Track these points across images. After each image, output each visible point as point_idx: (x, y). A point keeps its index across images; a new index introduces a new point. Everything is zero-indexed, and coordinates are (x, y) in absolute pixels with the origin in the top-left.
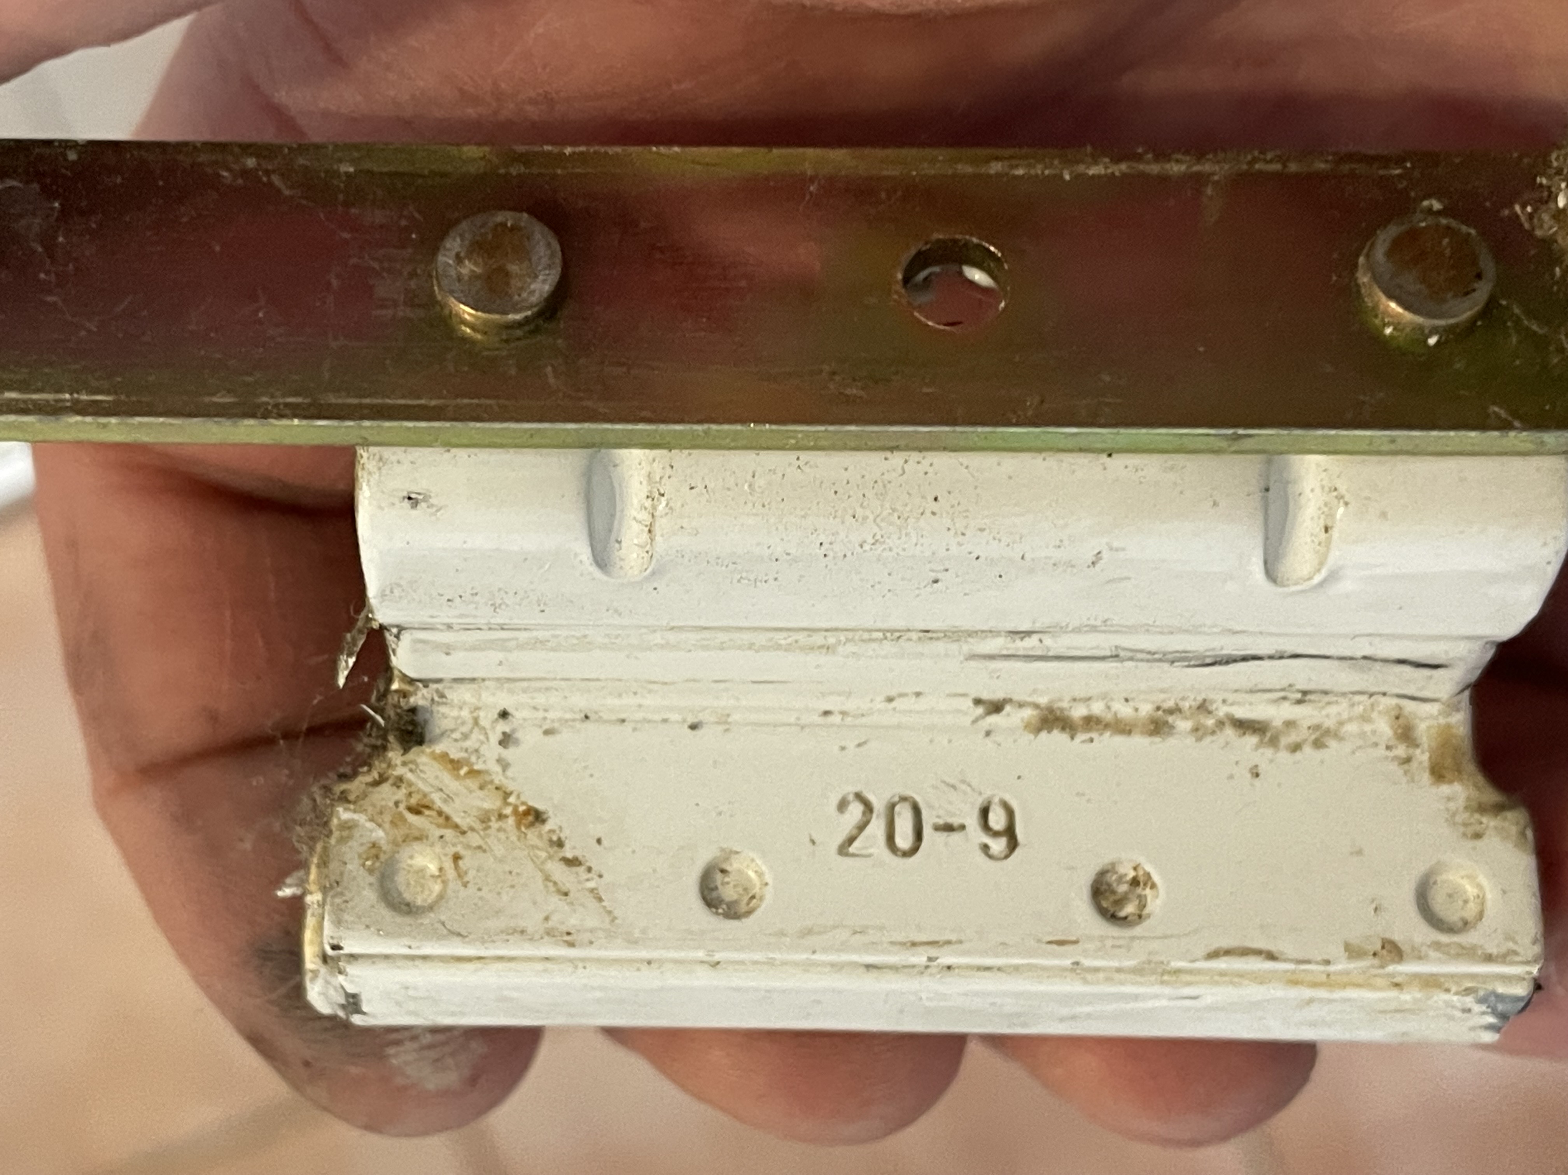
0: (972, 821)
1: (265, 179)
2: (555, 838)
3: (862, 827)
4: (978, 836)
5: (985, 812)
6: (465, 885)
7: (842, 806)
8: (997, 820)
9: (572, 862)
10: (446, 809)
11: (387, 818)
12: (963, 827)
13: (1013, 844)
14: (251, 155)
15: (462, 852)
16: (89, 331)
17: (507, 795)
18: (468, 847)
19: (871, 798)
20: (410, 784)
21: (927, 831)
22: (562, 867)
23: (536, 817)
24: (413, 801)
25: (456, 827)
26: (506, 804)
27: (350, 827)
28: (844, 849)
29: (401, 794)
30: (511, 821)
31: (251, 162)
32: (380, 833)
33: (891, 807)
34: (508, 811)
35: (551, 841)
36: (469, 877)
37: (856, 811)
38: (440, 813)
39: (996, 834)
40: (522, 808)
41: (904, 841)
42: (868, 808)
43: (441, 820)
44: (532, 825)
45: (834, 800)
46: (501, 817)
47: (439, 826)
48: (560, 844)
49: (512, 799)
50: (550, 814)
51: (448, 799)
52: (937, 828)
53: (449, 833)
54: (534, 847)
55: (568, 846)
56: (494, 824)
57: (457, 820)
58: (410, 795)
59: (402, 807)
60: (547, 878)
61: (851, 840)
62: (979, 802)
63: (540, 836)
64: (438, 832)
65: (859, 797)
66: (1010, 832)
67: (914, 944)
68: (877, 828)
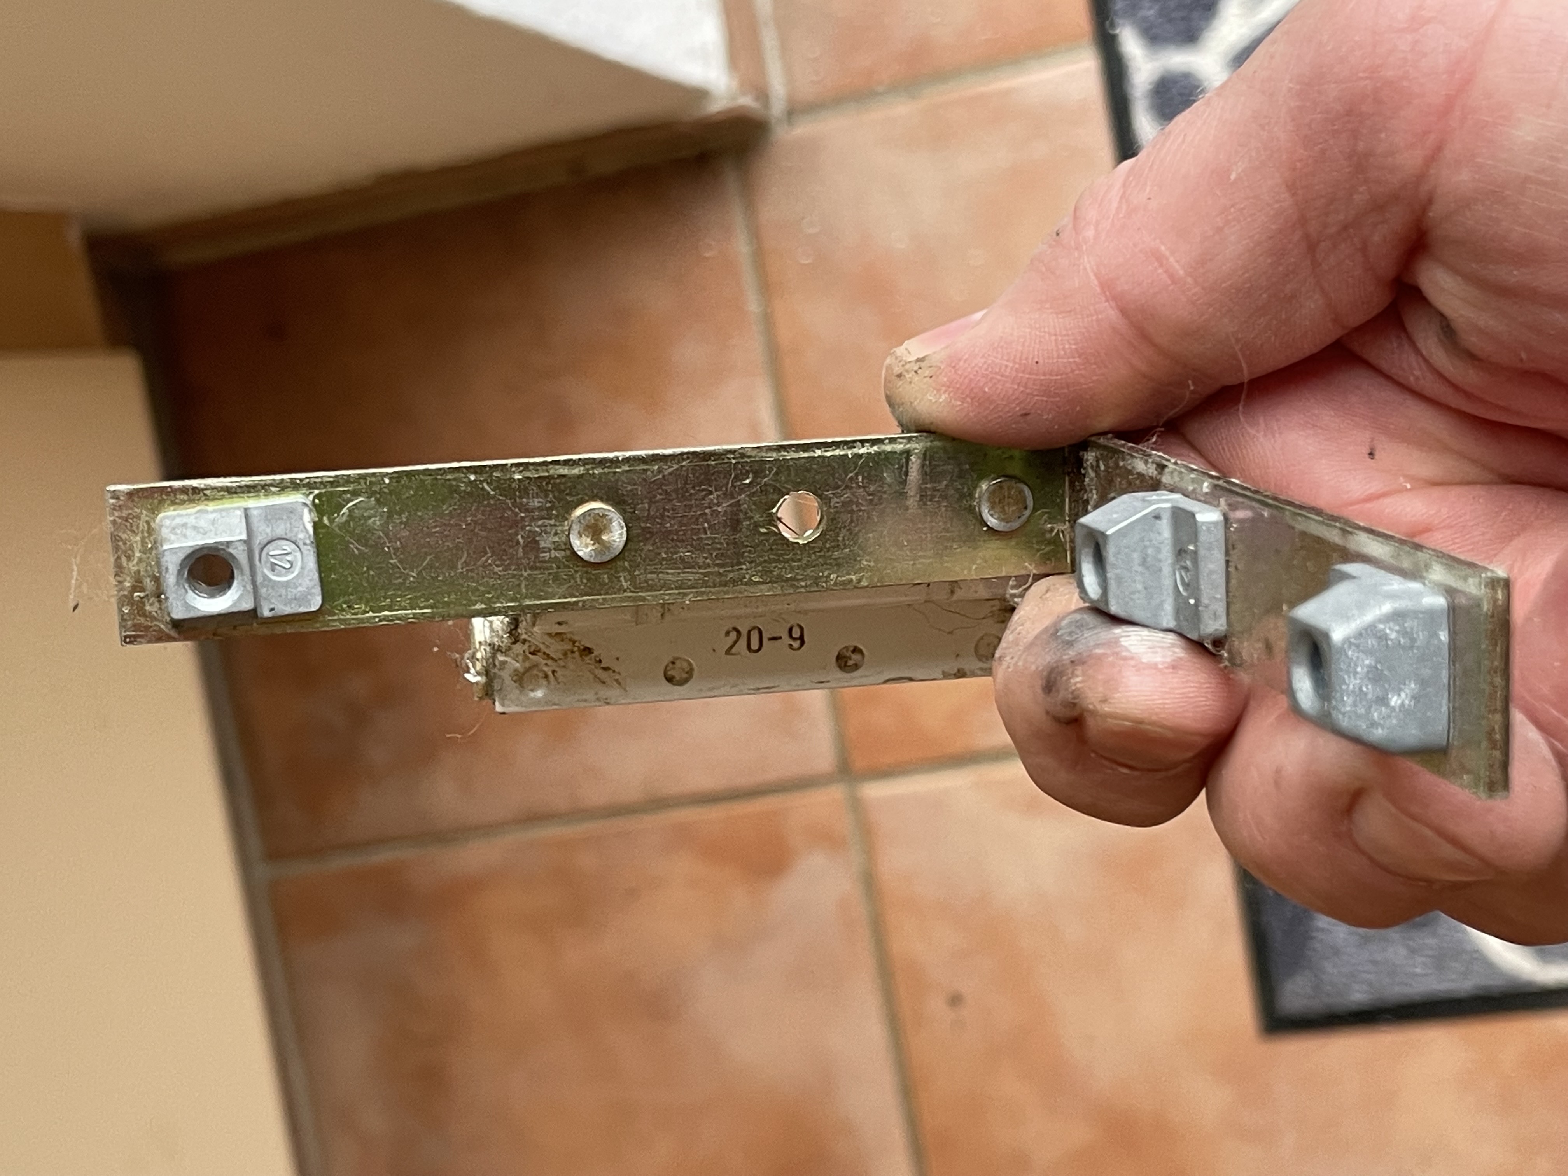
0: (785, 636)
1: (481, 486)
2: (598, 659)
3: (735, 642)
4: (786, 640)
5: (790, 630)
6: (559, 683)
7: (728, 633)
8: (796, 633)
9: (606, 669)
10: (547, 652)
11: (521, 658)
12: (781, 638)
13: (803, 643)
14: (472, 473)
15: (557, 669)
16: (414, 577)
17: (574, 642)
18: (559, 667)
19: (740, 628)
20: (530, 642)
21: (765, 640)
22: (601, 671)
23: (588, 651)
24: (532, 650)
25: (553, 659)
26: (574, 646)
27: (504, 663)
28: (728, 652)
29: (526, 647)
30: (577, 653)
31: (472, 477)
32: (518, 665)
33: (749, 632)
34: (576, 649)
35: (595, 660)
36: (560, 680)
37: (733, 635)
38: (544, 653)
39: (795, 639)
40: (582, 648)
41: (755, 645)
42: (739, 632)
43: (545, 657)
44: (586, 656)
45: (723, 633)
46: (573, 652)
47: (544, 659)
48: (600, 661)
49: (577, 644)
50: (594, 648)
51: (548, 647)
52: (771, 639)
53: (550, 662)
54: (589, 664)
55: (603, 662)
56: (570, 655)
57: (552, 655)
58: (530, 646)
59: (527, 653)
60: (596, 676)
61: (732, 647)
62: (789, 626)
63: (591, 659)
64: (545, 662)
65: (735, 629)
66: (801, 638)
67: (758, 689)
68: (743, 642)
